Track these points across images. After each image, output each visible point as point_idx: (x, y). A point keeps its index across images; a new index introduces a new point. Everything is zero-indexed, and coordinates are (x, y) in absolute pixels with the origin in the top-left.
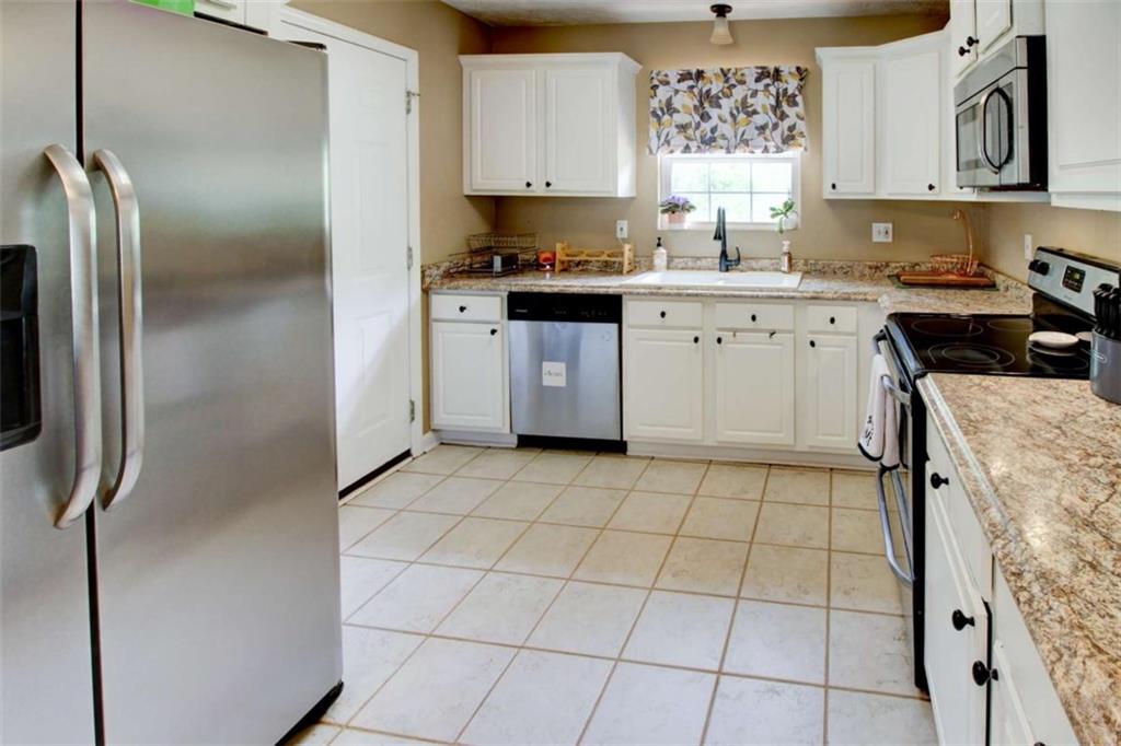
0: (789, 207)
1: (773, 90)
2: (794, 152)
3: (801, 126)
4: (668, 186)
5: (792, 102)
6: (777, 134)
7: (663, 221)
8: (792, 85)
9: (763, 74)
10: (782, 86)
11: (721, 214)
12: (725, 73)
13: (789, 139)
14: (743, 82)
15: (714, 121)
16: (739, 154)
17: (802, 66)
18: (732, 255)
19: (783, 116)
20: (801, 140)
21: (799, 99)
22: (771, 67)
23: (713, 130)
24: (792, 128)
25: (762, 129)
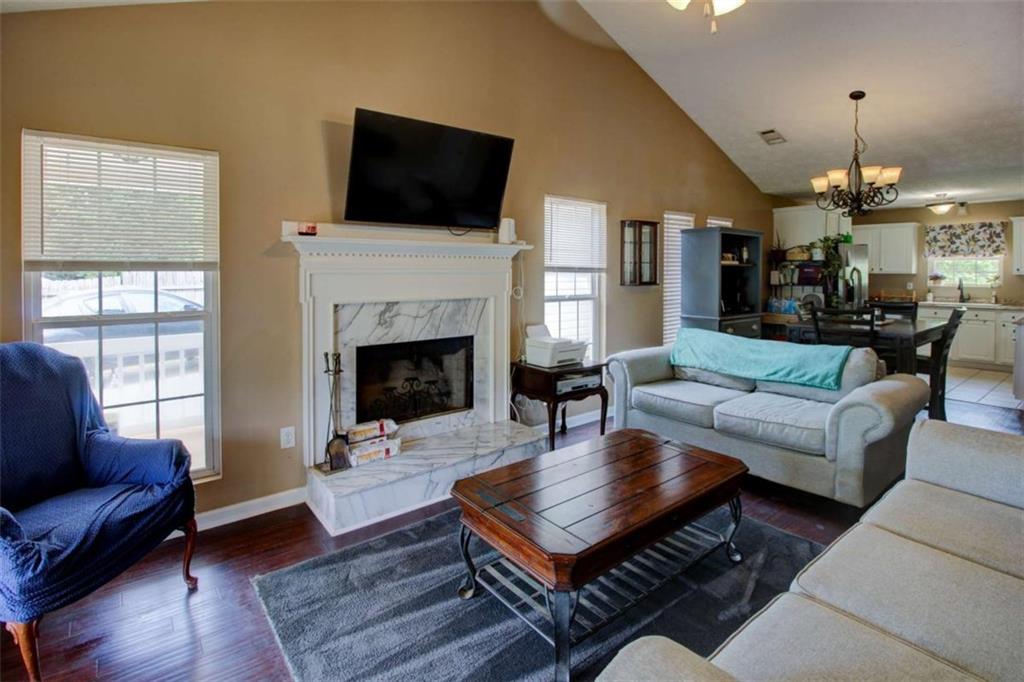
0: (997, 278)
1: (988, 232)
2: (999, 257)
3: (1003, 246)
4: (932, 270)
5: (998, 236)
6: (990, 250)
7: (930, 283)
8: (998, 230)
9: (983, 225)
10: (993, 230)
11: (961, 281)
12: (963, 226)
13: (996, 251)
14: (972, 229)
15: (958, 244)
16: (970, 257)
17: (1004, 221)
18: (966, 297)
19: (994, 242)
20: (1004, 252)
21: (1002, 235)
22: (987, 221)
23: (957, 248)
24: (998, 247)
25: (983, 247)
